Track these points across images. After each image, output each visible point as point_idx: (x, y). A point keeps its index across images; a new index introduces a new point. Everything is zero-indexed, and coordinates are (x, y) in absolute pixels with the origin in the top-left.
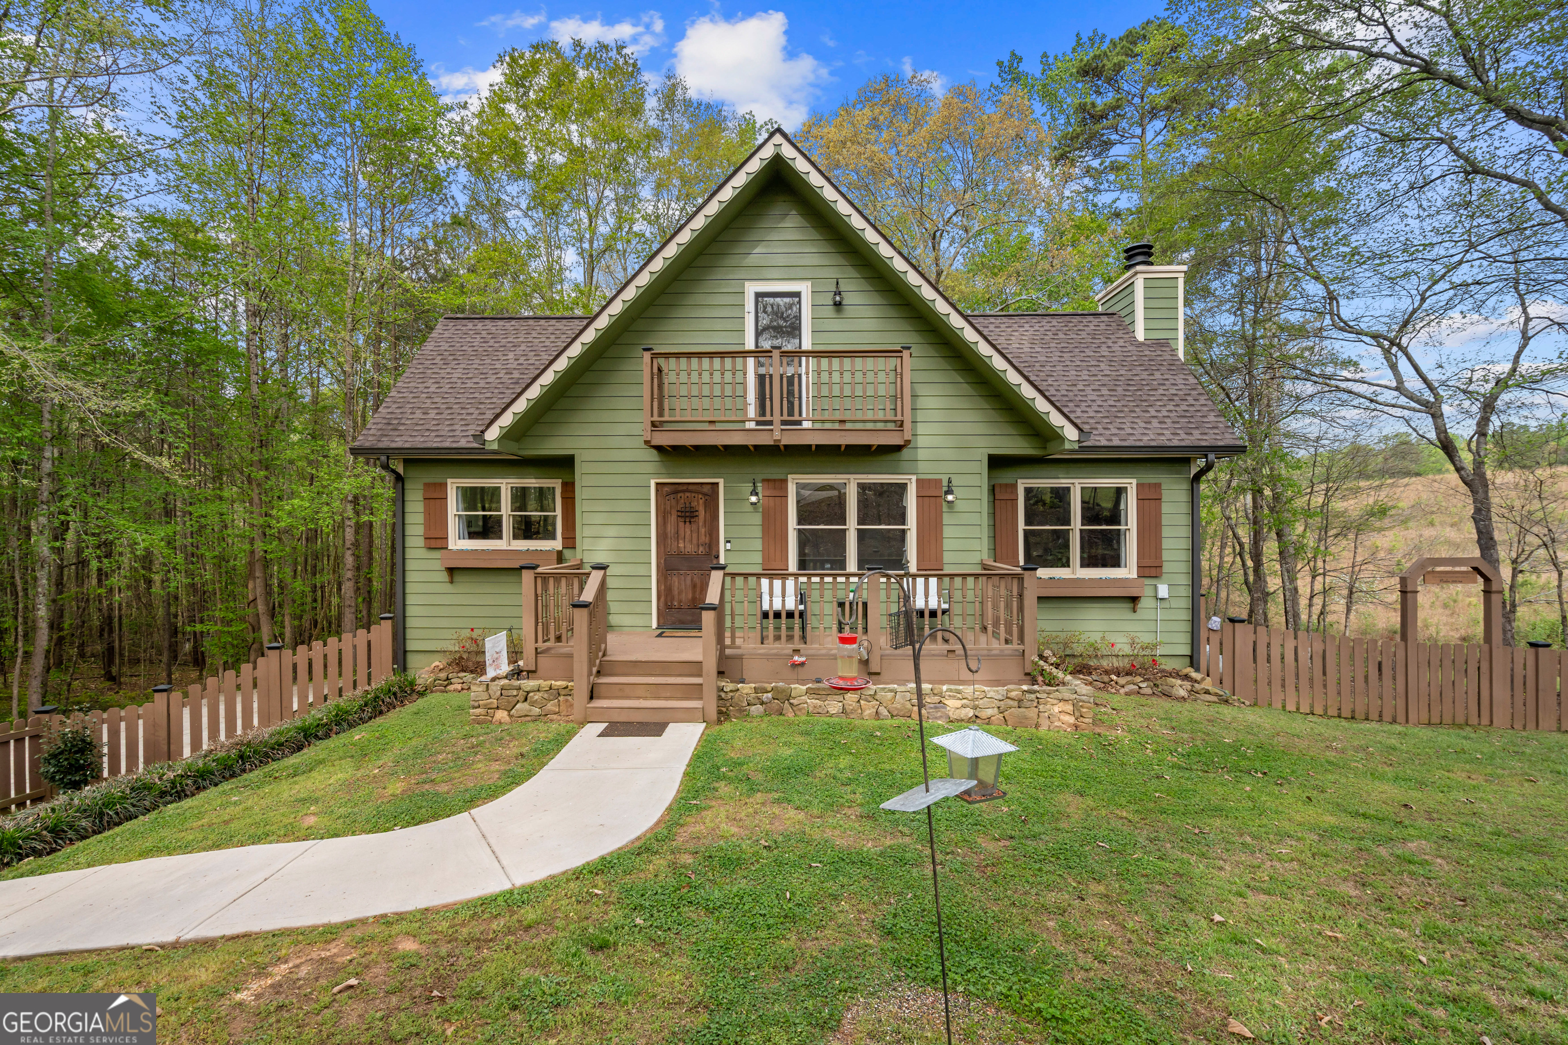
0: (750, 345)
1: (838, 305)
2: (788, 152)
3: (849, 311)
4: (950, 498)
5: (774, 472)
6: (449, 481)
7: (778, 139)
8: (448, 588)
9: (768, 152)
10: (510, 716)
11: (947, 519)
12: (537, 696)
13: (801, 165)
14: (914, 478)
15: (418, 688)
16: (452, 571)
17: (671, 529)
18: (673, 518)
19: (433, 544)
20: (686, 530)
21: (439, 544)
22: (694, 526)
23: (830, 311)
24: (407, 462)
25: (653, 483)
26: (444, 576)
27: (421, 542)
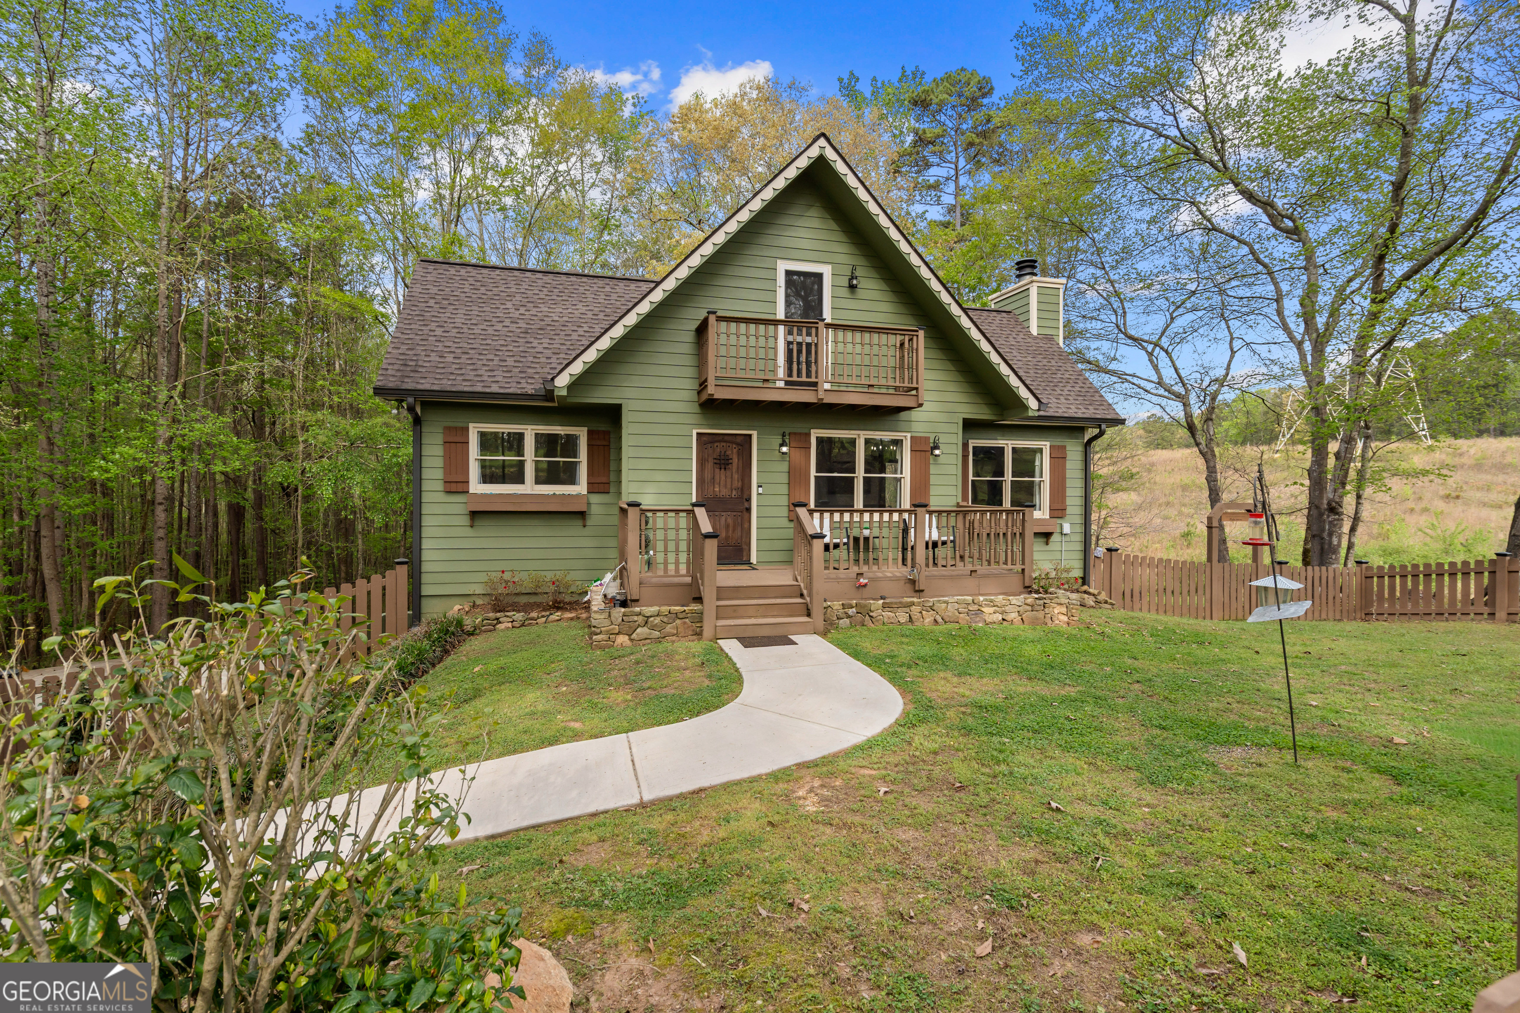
0: (781, 315)
1: (852, 287)
2: (830, 154)
3: (861, 293)
4: (937, 452)
5: (798, 427)
6: (471, 425)
7: (822, 142)
8: (469, 532)
9: (814, 152)
10: (631, 640)
11: (933, 469)
12: (657, 620)
13: (841, 168)
14: (909, 435)
15: (468, 628)
16: (475, 515)
17: (708, 475)
18: (709, 465)
19: (454, 487)
20: (720, 475)
21: (460, 487)
22: (728, 473)
23: (845, 292)
24: (424, 404)
25: (695, 432)
26: (466, 520)
27: (440, 486)
